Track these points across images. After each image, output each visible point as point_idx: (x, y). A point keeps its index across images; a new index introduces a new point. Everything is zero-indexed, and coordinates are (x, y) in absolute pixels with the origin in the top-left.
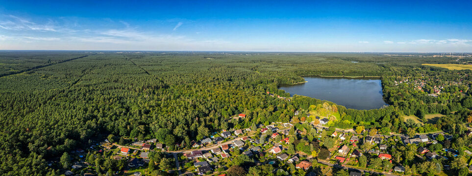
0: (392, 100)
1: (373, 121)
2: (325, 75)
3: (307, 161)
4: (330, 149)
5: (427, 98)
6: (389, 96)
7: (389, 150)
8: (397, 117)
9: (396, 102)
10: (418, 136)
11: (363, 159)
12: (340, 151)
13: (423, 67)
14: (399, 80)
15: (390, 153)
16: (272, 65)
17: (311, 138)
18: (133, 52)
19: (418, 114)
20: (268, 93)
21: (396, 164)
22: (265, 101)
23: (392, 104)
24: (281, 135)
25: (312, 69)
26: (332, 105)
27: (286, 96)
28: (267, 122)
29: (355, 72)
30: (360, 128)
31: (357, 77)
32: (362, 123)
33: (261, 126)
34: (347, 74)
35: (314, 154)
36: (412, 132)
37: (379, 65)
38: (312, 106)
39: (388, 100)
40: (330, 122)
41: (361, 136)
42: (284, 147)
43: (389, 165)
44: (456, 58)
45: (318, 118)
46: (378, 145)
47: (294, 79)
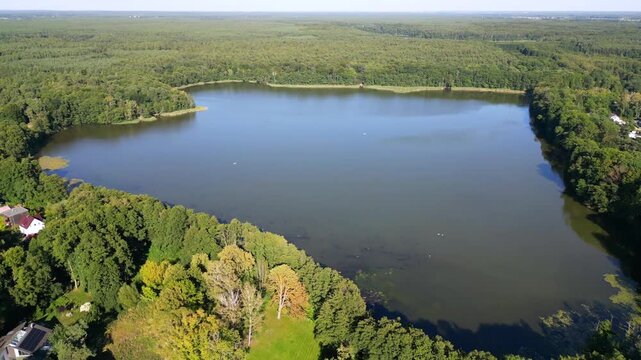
2: (287, 80)
29: (409, 69)
31: (419, 89)
34: (378, 77)
37: (505, 47)
47: (139, 98)
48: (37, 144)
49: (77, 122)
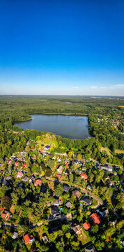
0: (95, 133)
1: (80, 148)
2: (46, 112)
3: (39, 179)
4: (52, 169)
5: (120, 135)
6: (93, 130)
7: (87, 172)
8: (96, 147)
9: (97, 135)
10: (106, 165)
11: (72, 176)
12: (58, 170)
13: (119, 109)
14: (101, 118)
15: (88, 174)
16: (7, 106)
17: (39, 161)
19: (111, 148)
20: (6, 130)
21: (89, 184)
22: (5, 137)
23: (94, 136)
24: (20, 162)
25: (37, 108)
26: (51, 135)
27: (19, 130)
28: (9, 155)
30: (71, 153)
31: (70, 114)
32: (73, 149)
33: (6, 158)
34: (63, 112)
35: (43, 173)
36: (104, 161)
38: (38, 137)
39: (91, 133)
40: (51, 148)
41: (71, 159)
42: (24, 171)
43: (85, 183)
45: (43, 145)
46: (81, 167)
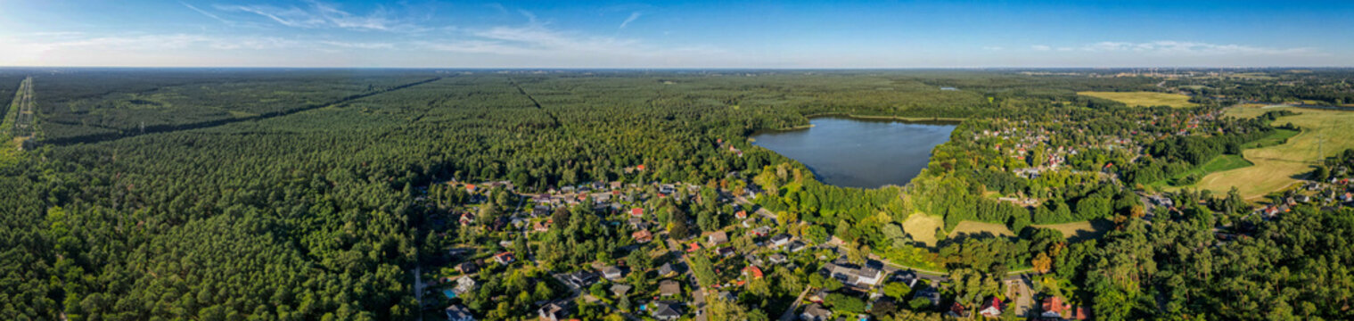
2: (858, 114)
18: (529, 71)
29: (920, 109)
31: (919, 119)
34: (903, 113)
44: (1161, 80)
47: (787, 120)
48: (748, 133)
49: (763, 127)
